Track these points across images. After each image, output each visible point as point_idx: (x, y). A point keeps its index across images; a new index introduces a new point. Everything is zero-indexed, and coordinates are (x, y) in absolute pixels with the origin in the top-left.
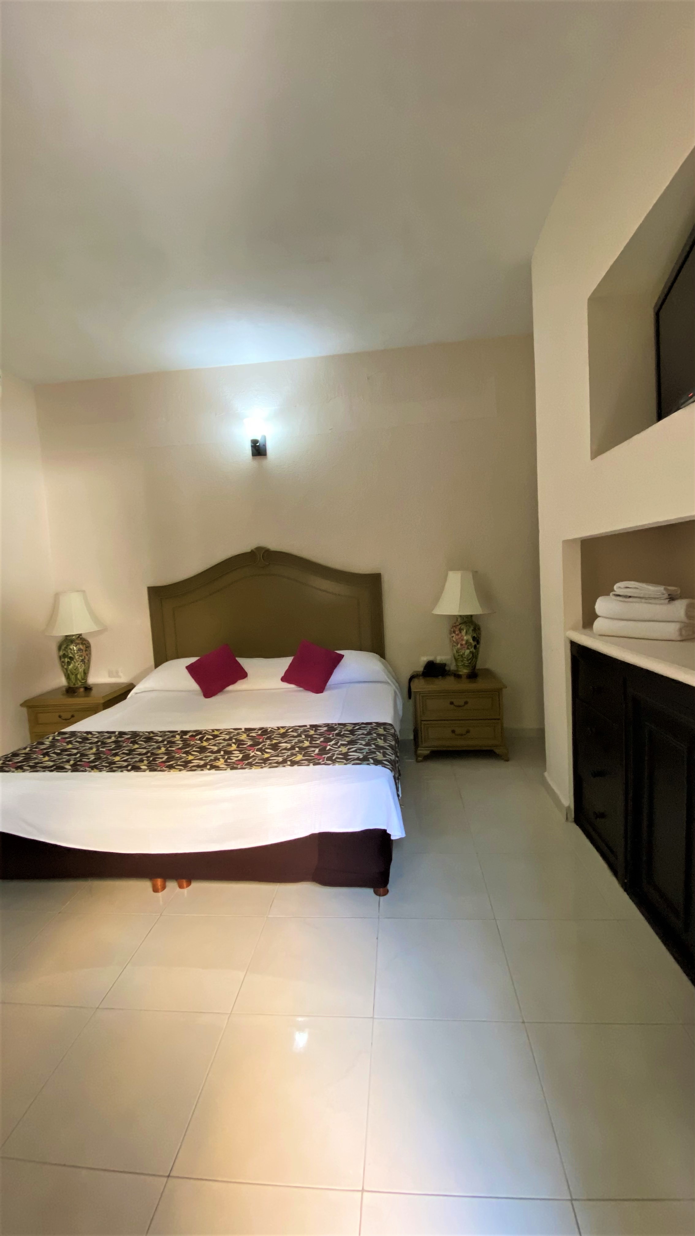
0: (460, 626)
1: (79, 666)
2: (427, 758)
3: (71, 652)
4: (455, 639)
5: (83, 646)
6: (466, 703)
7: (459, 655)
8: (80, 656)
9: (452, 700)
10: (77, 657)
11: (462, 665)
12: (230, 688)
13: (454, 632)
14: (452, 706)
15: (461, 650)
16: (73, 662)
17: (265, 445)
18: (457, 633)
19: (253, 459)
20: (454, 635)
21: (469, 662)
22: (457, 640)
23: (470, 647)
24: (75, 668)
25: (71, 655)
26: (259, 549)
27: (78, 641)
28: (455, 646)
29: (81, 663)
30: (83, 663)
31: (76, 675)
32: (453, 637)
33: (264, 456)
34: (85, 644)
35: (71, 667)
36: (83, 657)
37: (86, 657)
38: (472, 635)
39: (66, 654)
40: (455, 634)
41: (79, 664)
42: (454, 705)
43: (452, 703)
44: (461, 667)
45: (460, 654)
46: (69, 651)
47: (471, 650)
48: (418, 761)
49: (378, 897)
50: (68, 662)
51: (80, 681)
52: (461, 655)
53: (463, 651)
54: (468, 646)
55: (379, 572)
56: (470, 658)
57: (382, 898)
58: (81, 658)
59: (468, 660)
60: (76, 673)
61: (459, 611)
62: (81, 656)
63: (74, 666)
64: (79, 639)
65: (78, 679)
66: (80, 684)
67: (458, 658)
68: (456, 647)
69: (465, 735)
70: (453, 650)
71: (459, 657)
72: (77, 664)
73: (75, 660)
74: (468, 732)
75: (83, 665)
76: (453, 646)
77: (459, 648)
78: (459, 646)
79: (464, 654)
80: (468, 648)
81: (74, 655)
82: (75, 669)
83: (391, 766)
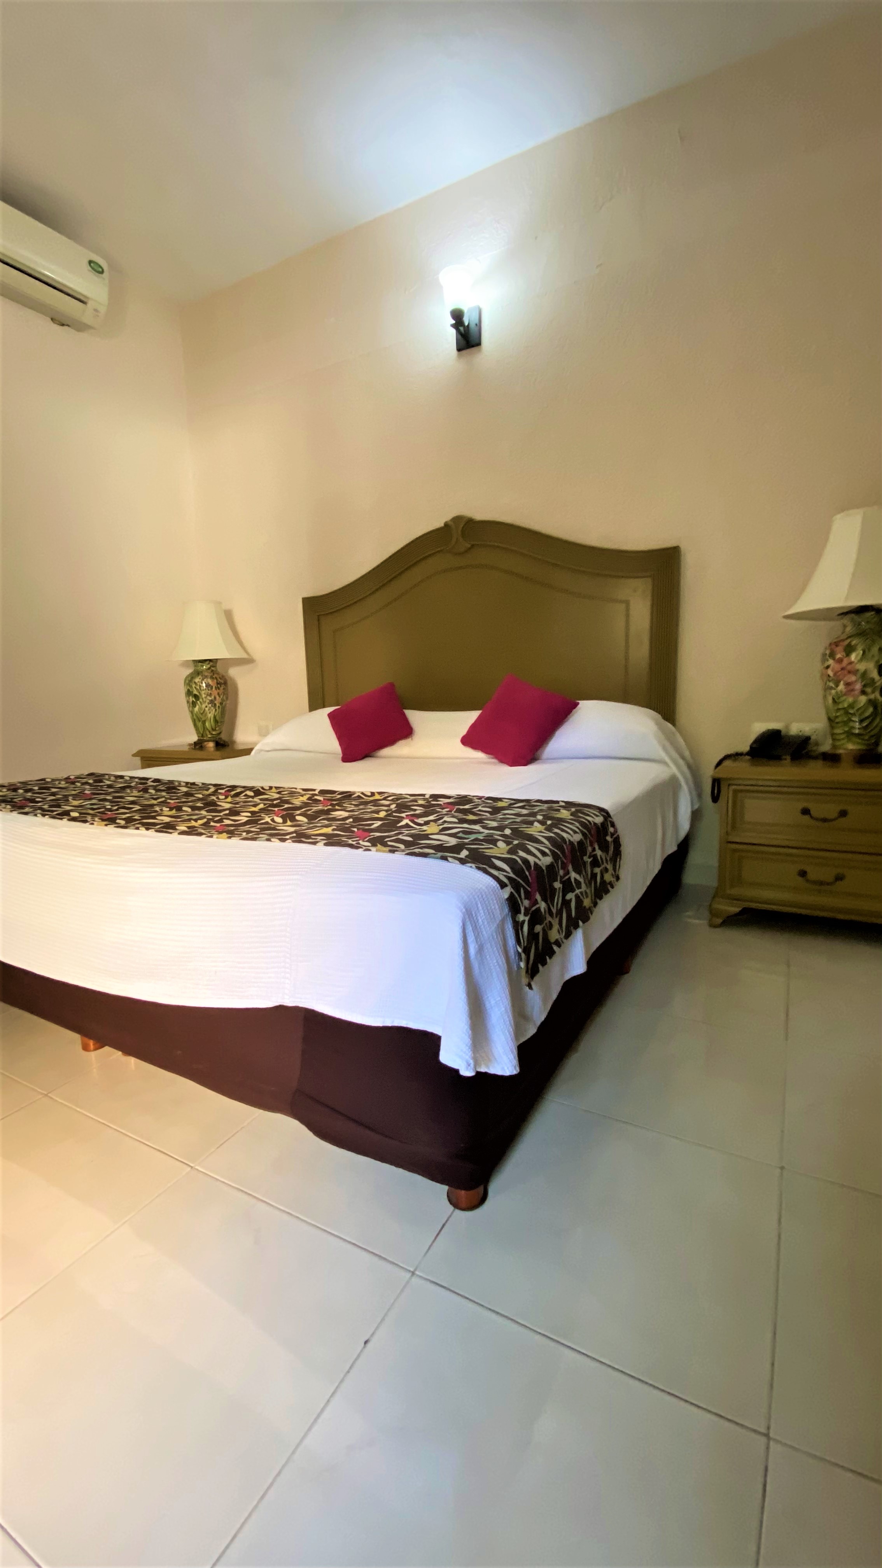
0: (849, 641)
1: (207, 709)
2: (732, 921)
3: (195, 688)
4: (832, 671)
5: (212, 681)
6: (843, 814)
7: (839, 709)
8: (207, 695)
9: (809, 806)
10: (204, 696)
11: (845, 732)
12: (386, 751)
13: (832, 655)
14: (807, 817)
15: (844, 698)
16: (198, 702)
17: (479, 325)
18: (838, 656)
19: (459, 357)
20: (831, 662)
21: (864, 724)
22: (835, 674)
23: (869, 690)
24: (202, 712)
25: (195, 692)
26: (457, 519)
27: (206, 674)
28: (831, 688)
29: (210, 705)
30: (212, 706)
31: (204, 723)
32: (828, 667)
33: (479, 347)
34: (216, 678)
35: (196, 709)
36: (213, 697)
37: (217, 697)
38: (877, 662)
39: (191, 690)
40: (834, 659)
41: (206, 707)
42: (812, 817)
43: (806, 812)
44: (842, 736)
45: (840, 706)
46: (194, 686)
47: (872, 697)
48: (712, 926)
49: (451, 1208)
50: (193, 701)
51: (210, 732)
52: (844, 708)
53: (851, 700)
54: (865, 686)
55: (675, 545)
56: (867, 714)
57: (458, 1212)
58: (209, 698)
59: (861, 721)
60: (203, 719)
61: (847, 598)
62: (210, 695)
63: (200, 708)
64: (209, 671)
65: (207, 729)
66: (209, 736)
67: (837, 717)
68: (833, 692)
69: (828, 884)
70: (825, 697)
71: (838, 714)
72: (204, 706)
73: (201, 700)
74: (839, 878)
75: (212, 708)
76: (827, 689)
77: (841, 692)
78: (841, 687)
79: (851, 706)
80: (863, 692)
81: (199, 693)
82: (202, 714)
83: (512, 875)
